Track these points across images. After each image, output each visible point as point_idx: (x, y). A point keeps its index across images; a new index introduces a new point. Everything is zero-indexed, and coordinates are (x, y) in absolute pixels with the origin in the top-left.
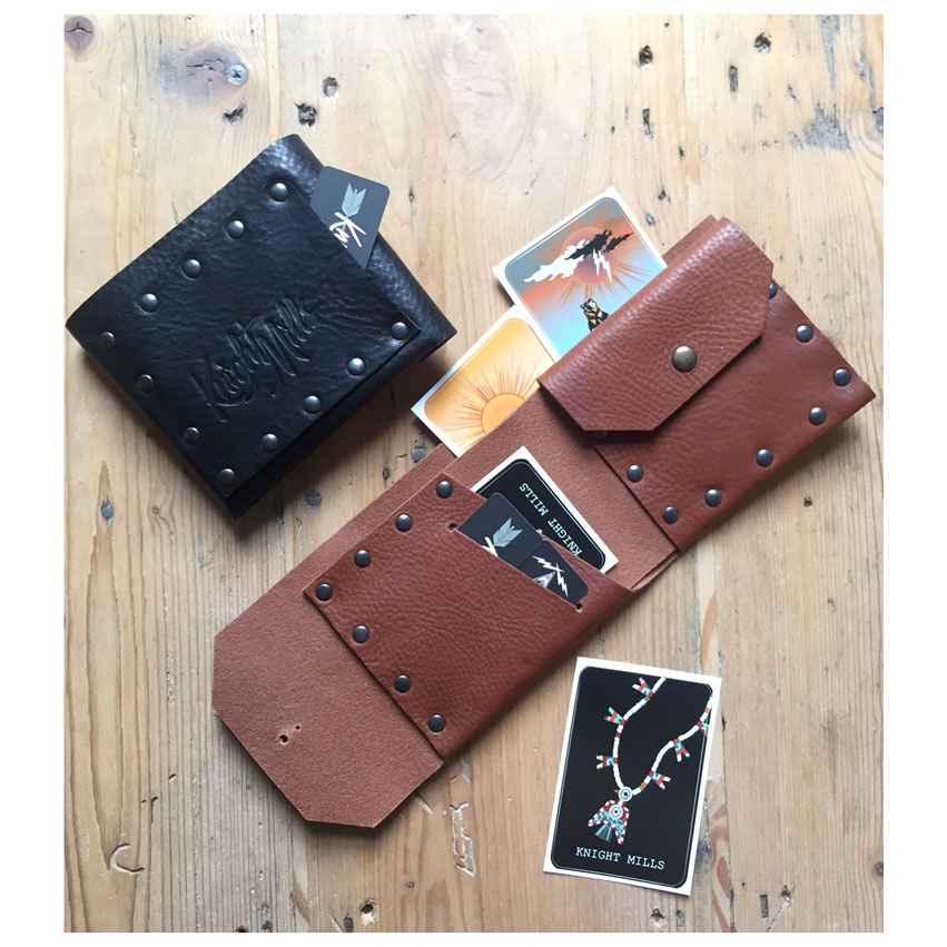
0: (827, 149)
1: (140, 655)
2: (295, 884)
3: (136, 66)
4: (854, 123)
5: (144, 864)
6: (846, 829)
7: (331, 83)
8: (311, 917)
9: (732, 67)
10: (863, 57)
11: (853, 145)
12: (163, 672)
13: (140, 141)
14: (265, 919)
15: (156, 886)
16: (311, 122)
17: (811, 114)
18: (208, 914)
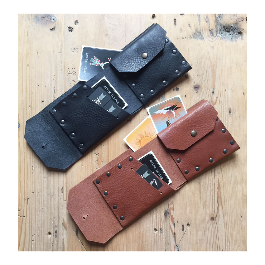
0: (198, 39)
1: (26, 162)
2: (63, 221)
3: (29, 17)
4: (205, 33)
5: (25, 215)
6: (203, 208)
7: (77, 22)
8: (67, 229)
9: (175, 19)
10: (207, 17)
11: (204, 38)
12: (31, 166)
13: (29, 35)
14: (56, 230)
15: (28, 221)
16: (71, 31)
17: (194, 31)
18: (41, 228)
